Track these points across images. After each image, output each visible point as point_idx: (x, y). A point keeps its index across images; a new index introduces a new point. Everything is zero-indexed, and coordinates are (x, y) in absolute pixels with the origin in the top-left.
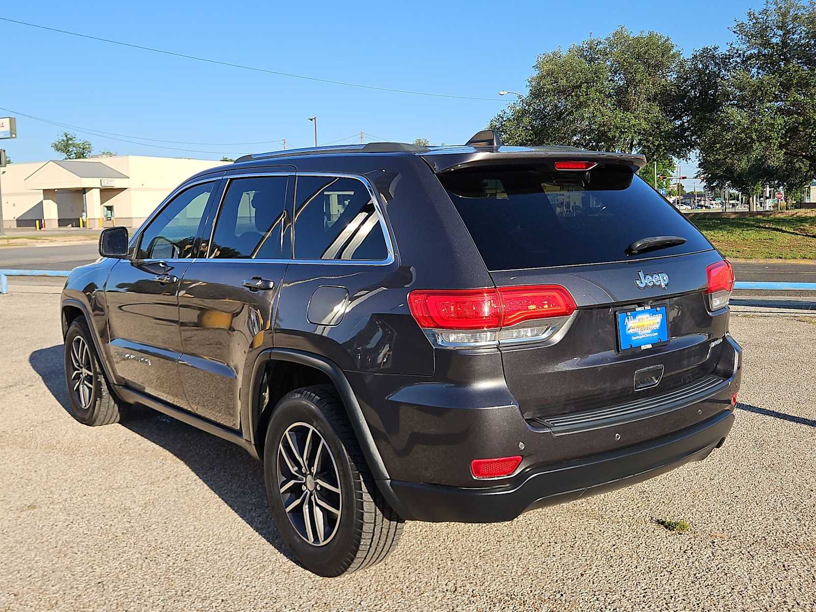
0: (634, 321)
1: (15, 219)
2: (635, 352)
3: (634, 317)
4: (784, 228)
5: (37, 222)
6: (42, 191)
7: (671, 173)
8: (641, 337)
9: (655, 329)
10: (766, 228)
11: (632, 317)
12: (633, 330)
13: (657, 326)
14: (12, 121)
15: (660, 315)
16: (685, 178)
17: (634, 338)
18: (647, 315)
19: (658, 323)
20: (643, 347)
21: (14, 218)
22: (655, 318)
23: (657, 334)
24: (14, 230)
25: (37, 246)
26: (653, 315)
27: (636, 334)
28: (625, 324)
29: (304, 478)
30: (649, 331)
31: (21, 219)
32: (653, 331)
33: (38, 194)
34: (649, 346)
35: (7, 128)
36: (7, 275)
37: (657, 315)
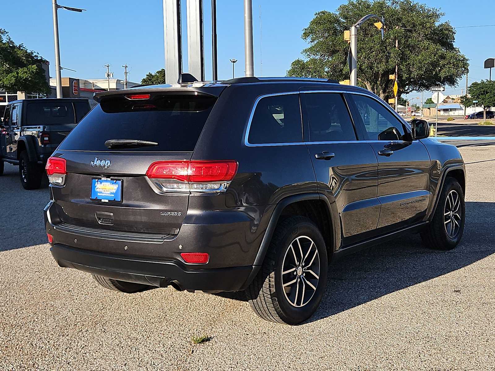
0: (101, 185)
2: (98, 202)
3: (101, 183)
8: (103, 195)
9: (113, 192)
11: (100, 182)
12: (99, 190)
13: (114, 191)
15: (117, 185)
17: (99, 194)
18: (109, 184)
19: (115, 189)
20: (103, 201)
22: (113, 186)
23: (113, 195)
26: (112, 184)
27: (101, 192)
28: (95, 185)
30: (109, 192)
32: (111, 193)
34: (107, 201)
37: (115, 185)
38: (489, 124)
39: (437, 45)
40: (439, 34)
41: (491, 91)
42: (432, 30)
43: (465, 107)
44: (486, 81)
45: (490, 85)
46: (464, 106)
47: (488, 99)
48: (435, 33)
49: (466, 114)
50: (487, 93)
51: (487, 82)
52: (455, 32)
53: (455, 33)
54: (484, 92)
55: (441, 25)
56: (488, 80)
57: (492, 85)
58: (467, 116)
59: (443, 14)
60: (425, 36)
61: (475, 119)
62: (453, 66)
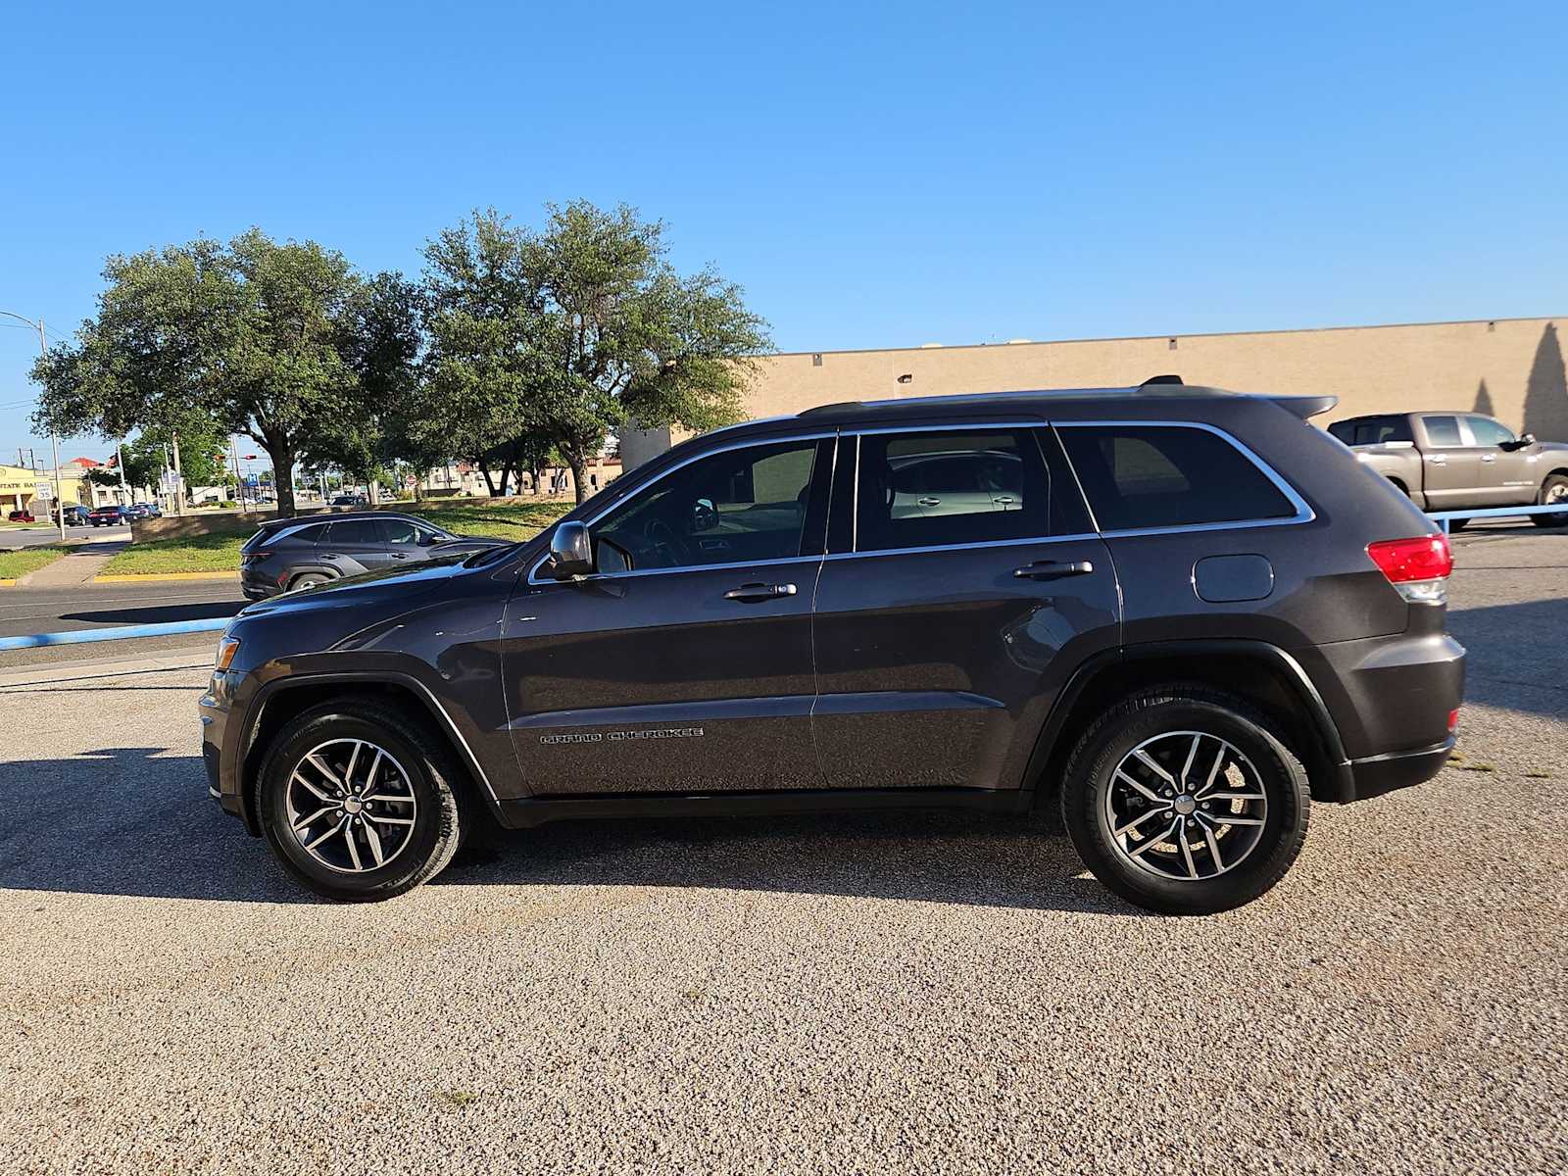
4: (512, 520)
7: (223, 451)
10: (480, 519)
16: (255, 457)
29: (1179, 816)
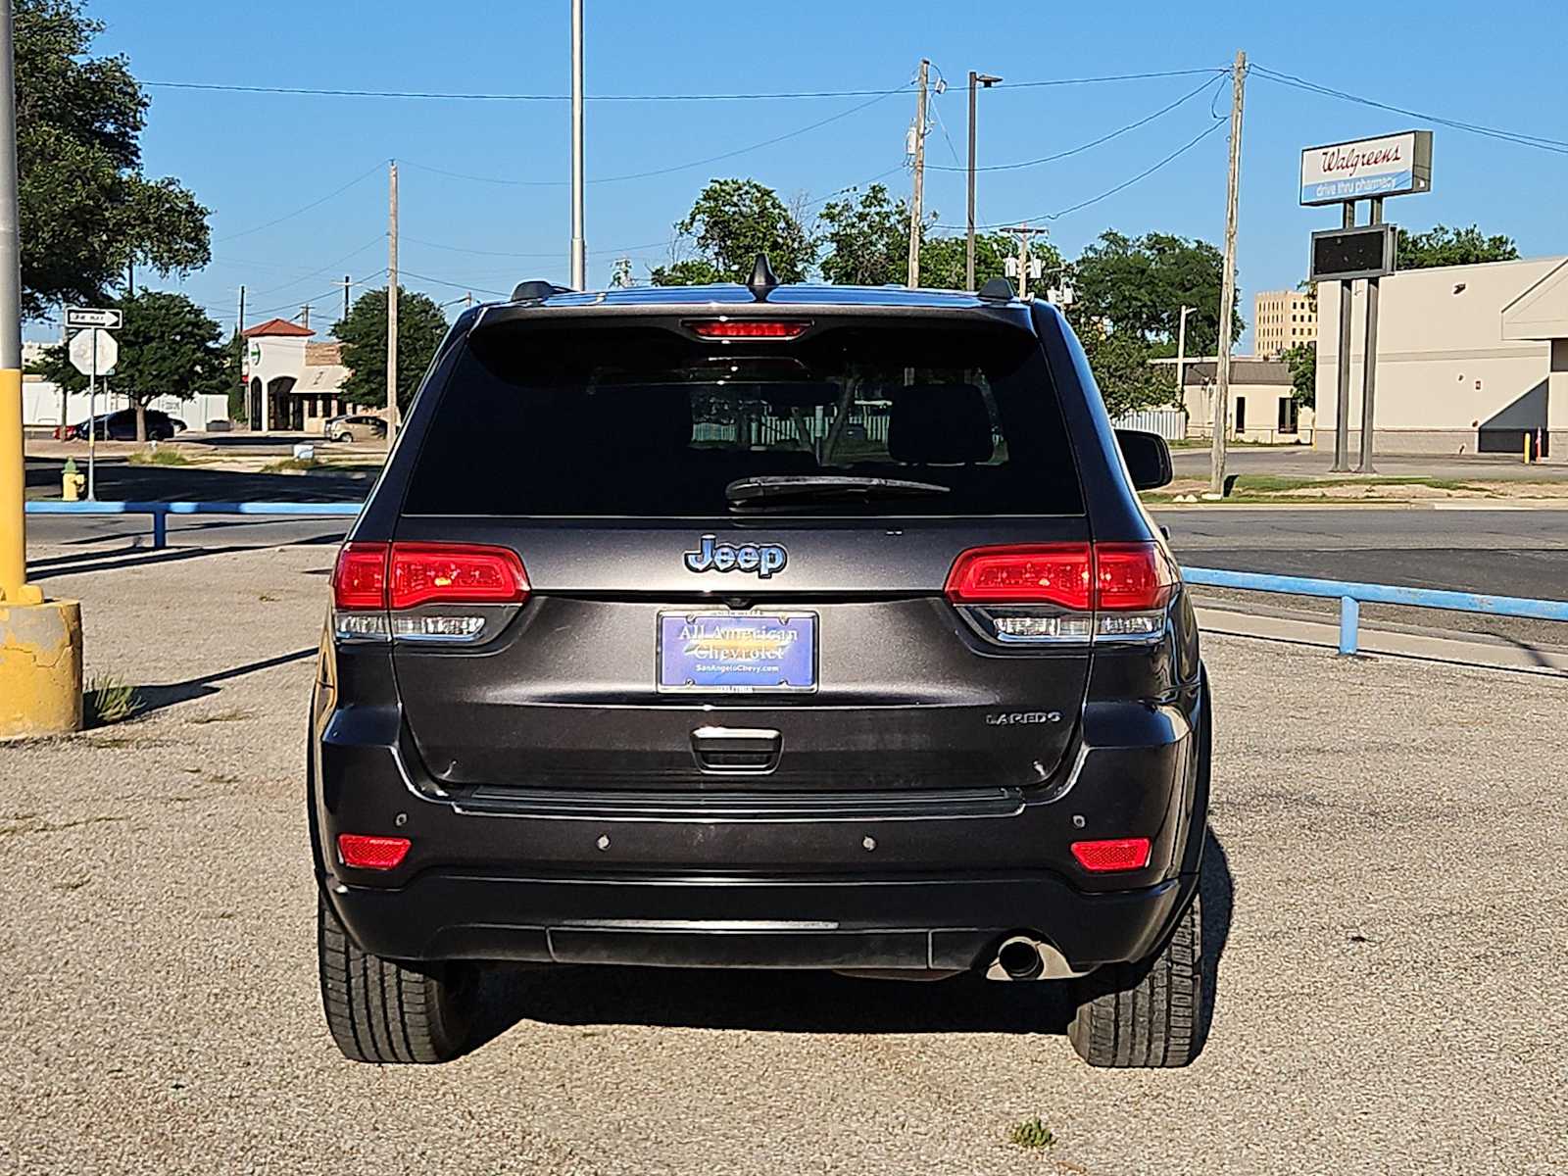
1: (1476, 428)
5: (1528, 436)
6: (1549, 342)
14: (1423, 143)
21: (1475, 425)
24: (1470, 460)
25: (1438, 507)
31: (1488, 427)
33: (1537, 353)
35: (1406, 163)
36: (1358, 601)
38: (172, 458)
39: (93, 146)
40: (94, 102)
41: (163, 333)
42: (69, 84)
43: (65, 393)
44: (141, 292)
45: (155, 309)
46: (61, 390)
47: (153, 363)
48: (77, 96)
49: (69, 423)
50: (149, 340)
51: (143, 296)
52: (146, 100)
53: (145, 105)
54: (136, 334)
55: (91, 68)
56: (146, 290)
57: (163, 311)
58: (71, 428)
59: (95, 25)
60: (41, 106)
61: (105, 442)
62: (156, 230)
